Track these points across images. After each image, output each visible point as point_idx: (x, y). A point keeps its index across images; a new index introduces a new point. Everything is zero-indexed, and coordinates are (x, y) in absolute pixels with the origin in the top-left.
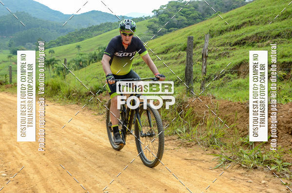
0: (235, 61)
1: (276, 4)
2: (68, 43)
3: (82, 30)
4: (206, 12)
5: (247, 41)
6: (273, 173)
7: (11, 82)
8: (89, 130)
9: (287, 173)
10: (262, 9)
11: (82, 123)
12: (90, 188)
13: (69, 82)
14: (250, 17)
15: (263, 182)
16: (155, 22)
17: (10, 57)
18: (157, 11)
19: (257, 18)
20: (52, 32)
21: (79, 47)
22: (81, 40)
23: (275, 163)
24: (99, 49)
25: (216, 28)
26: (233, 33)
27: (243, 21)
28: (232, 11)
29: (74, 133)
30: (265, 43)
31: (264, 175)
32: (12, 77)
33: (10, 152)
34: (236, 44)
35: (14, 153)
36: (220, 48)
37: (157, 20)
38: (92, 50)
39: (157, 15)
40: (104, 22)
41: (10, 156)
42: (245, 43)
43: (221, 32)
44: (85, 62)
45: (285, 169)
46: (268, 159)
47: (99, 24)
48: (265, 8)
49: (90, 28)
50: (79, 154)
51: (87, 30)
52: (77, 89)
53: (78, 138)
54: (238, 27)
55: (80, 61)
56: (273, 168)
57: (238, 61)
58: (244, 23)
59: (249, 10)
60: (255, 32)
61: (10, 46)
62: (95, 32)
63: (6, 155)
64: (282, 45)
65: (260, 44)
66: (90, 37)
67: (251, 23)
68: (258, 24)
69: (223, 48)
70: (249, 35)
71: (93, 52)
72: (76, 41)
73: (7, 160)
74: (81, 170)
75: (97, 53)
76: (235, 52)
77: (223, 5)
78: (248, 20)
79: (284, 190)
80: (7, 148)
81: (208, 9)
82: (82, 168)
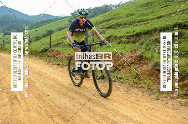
0: (107, 36)
1: (124, 10)
2: (32, 29)
3: (38, 23)
4: (95, 14)
5: (112, 27)
6: (122, 83)
7: (4, 47)
8: (41, 68)
9: (128, 82)
10: (118, 12)
11: (38, 65)
12: (41, 94)
13: (32, 47)
14: (113, 16)
15: (118, 87)
16: (72, 19)
17: (3, 36)
18: (73, 14)
19: (116, 16)
20: (24, 24)
21: (36, 31)
22: (38, 27)
23: (123, 79)
24: (46, 31)
25: (99, 21)
26: (106, 23)
27: (110, 18)
28: (105, 13)
29: (34, 70)
30: (120, 27)
31: (118, 84)
32: (5, 46)
33: (4, 80)
34: (108, 28)
35: (6, 80)
36: (101, 30)
37: (73, 17)
38: (43, 32)
39: (73, 16)
40: (48, 19)
41: (3, 81)
42: (111, 27)
43: (101, 23)
44: (40, 38)
45: (127, 81)
46: (120, 77)
47: (46, 20)
48: (120, 12)
49: (42, 22)
50: (36, 79)
51: (40, 23)
52: (36, 50)
53: (36, 72)
54: (109, 20)
55: (37, 37)
56: (122, 81)
57: (109, 35)
58: (111, 19)
59: (113, 13)
60: (116, 22)
61: (3, 31)
62: (44, 24)
63: (2, 81)
64: (127, 28)
65: (118, 28)
66: (41, 26)
67: (114, 19)
68: (117, 19)
69: (102, 29)
70: (113, 24)
71: (43, 33)
72: (35, 28)
73: (2, 83)
74: (37, 86)
75: (45, 33)
76: (107, 31)
77: (102, 11)
78: (112, 17)
79: (126, 89)
80: (2, 78)
81: (96, 12)
82: (37, 85)
